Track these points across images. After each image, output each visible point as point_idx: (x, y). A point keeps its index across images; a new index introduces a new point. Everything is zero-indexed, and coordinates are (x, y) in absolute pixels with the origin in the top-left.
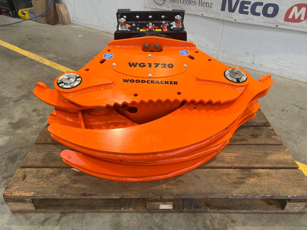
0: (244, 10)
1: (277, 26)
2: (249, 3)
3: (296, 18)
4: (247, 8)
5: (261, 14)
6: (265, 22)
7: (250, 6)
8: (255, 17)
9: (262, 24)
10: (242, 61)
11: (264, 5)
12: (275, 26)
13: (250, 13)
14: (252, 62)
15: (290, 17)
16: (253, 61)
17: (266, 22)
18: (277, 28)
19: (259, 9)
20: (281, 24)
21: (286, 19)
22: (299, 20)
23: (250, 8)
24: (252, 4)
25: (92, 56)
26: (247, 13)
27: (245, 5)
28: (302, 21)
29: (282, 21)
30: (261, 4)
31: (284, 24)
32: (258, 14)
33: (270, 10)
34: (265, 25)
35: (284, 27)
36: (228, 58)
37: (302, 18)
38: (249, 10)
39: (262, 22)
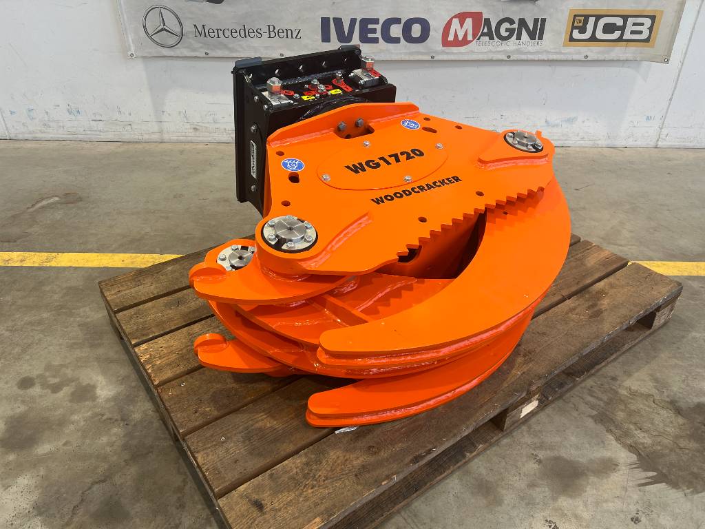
0: (370, 35)
1: (433, 57)
2: (376, 21)
3: (460, 38)
4: (374, 31)
5: (402, 40)
6: (410, 53)
7: (378, 27)
8: (391, 46)
11: (403, 22)
12: (430, 58)
13: (381, 40)
15: (451, 38)
17: (413, 52)
18: (433, 62)
19: (396, 31)
20: (438, 53)
21: (446, 43)
22: (465, 42)
23: (379, 31)
24: (381, 22)
25: (33, 205)
26: (375, 41)
27: (370, 26)
28: (470, 42)
29: (439, 47)
30: (398, 21)
31: (443, 52)
32: (397, 41)
33: (416, 30)
34: (411, 58)
35: (445, 57)
37: (470, 37)
38: (378, 35)
39: (406, 54)
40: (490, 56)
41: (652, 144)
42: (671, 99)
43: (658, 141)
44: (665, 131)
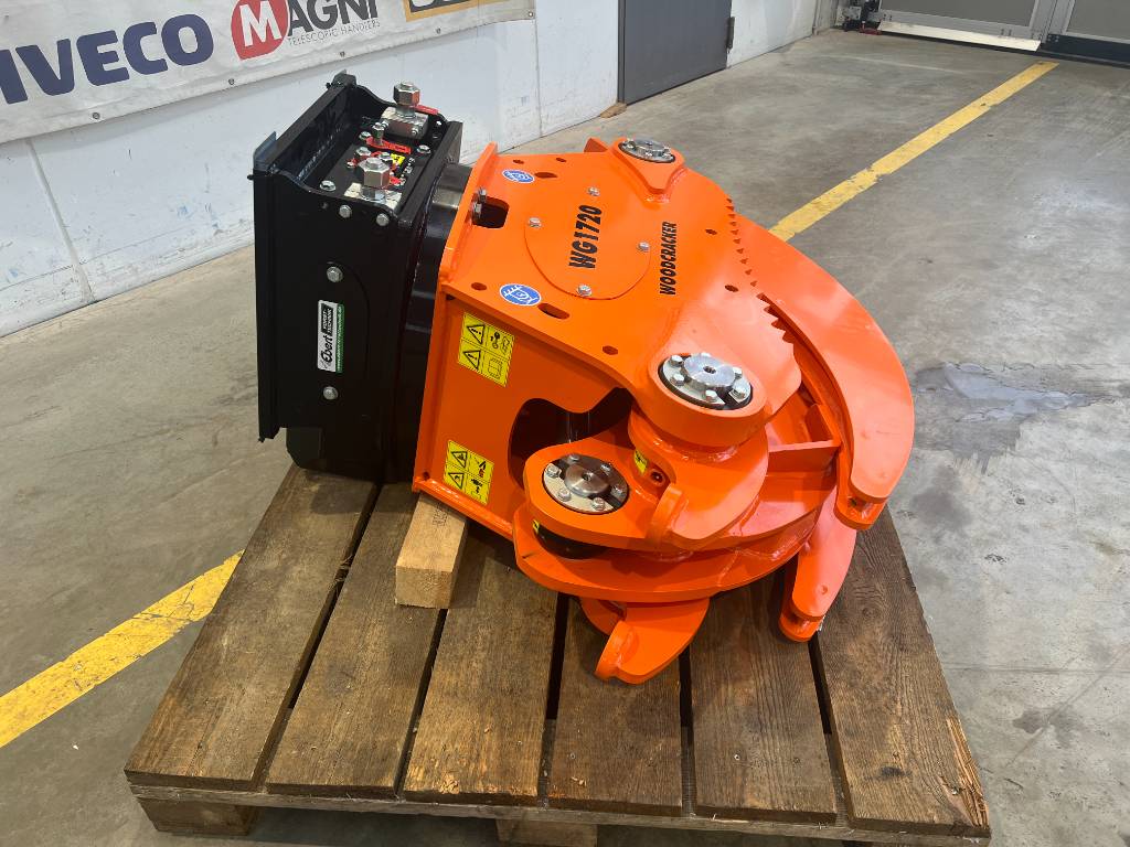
0: (108, 67)
1: (231, 82)
2: (110, 37)
3: (263, 37)
4: (113, 57)
5: (170, 62)
6: (193, 85)
7: (118, 47)
8: (153, 78)
9: (189, 94)
10: (182, 244)
11: (159, 29)
12: (227, 85)
13: (131, 70)
14: (214, 230)
15: (248, 41)
16: (216, 225)
17: (196, 80)
18: (234, 90)
19: (152, 48)
20: (237, 72)
23: (121, 54)
26: (121, 75)
29: (237, 62)
30: (148, 28)
31: (248, 70)
32: (159, 66)
33: (188, 40)
34: (197, 92)
35: (251, 77)
36: (130, 266)
38: (123, 62)
39: (183, 87)
40: (316, 60)
41: (537, 134)
42: (538, 67)
43: (541, 127)
44: (544, 113)
